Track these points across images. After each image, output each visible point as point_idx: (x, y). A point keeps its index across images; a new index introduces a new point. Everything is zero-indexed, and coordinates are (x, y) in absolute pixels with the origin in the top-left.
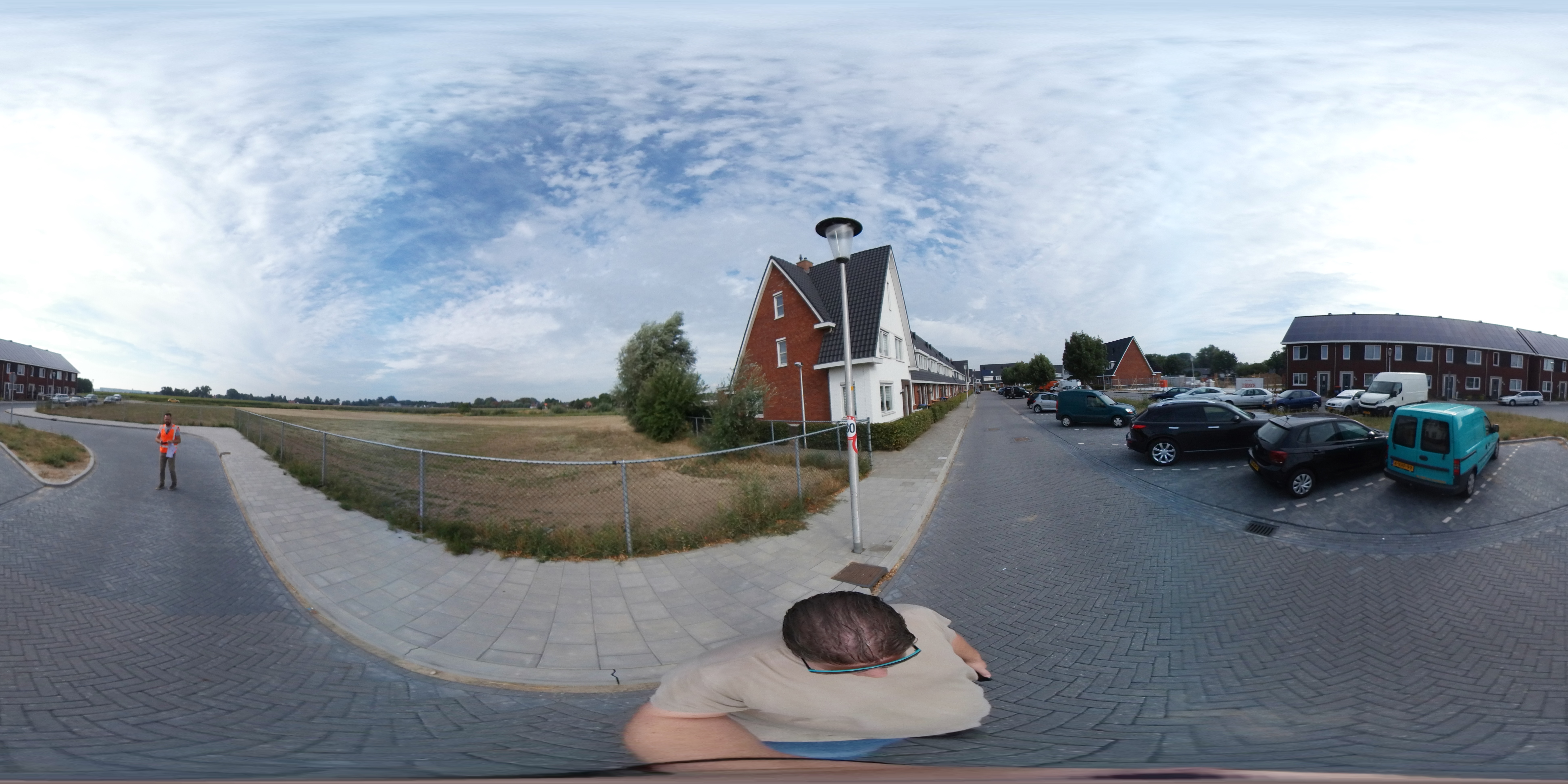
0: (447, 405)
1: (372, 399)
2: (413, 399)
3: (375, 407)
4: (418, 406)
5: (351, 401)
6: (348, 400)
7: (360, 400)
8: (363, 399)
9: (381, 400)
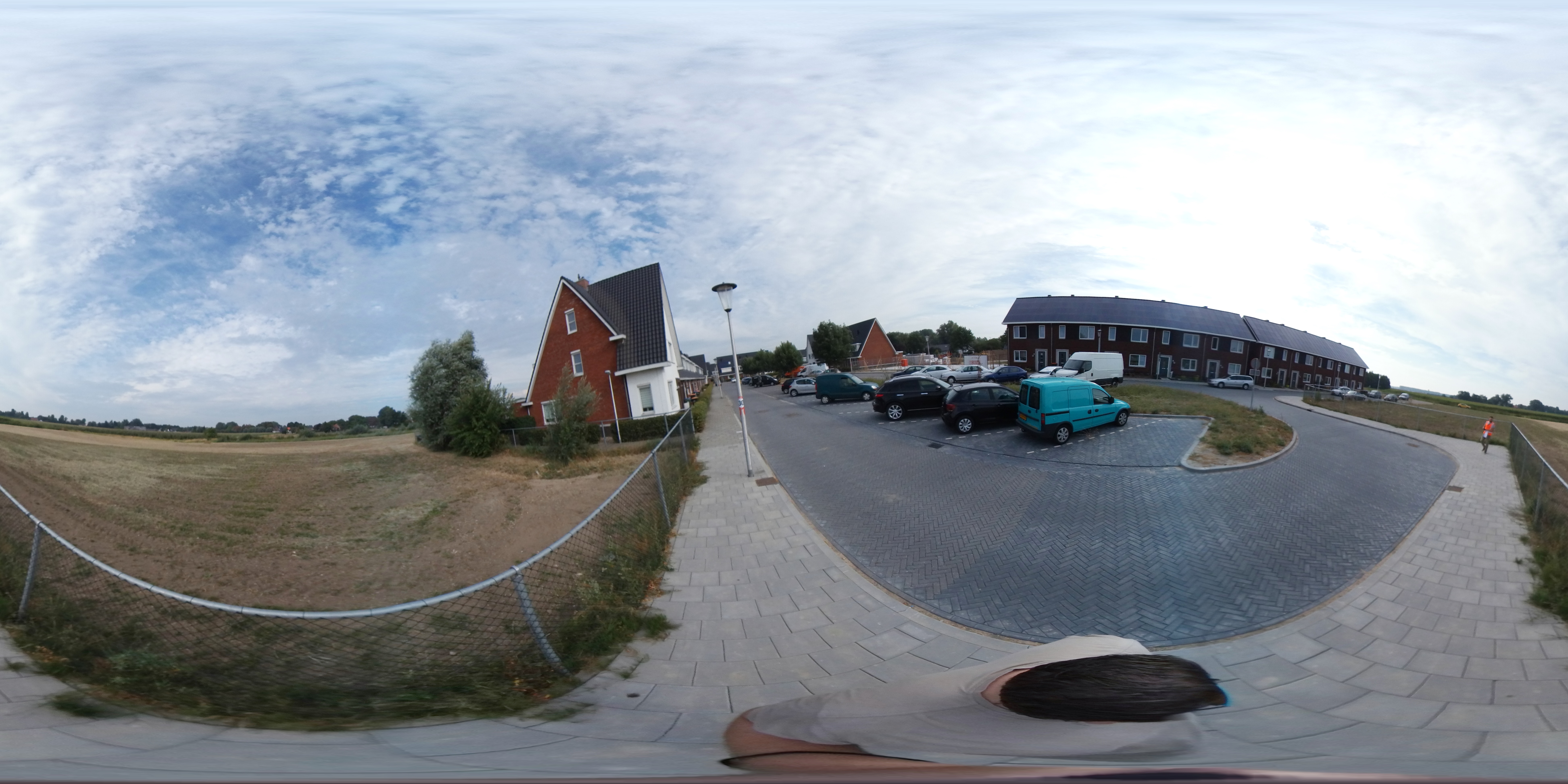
0: (189, 429)
1: (117, 421)
2: (158, 423)
3: (121, 430)
4: (162, 430)
5: (97, 423)
6: (94, 421)
7: (106, 422)
8: (109, 421)
9: (126, 423)
